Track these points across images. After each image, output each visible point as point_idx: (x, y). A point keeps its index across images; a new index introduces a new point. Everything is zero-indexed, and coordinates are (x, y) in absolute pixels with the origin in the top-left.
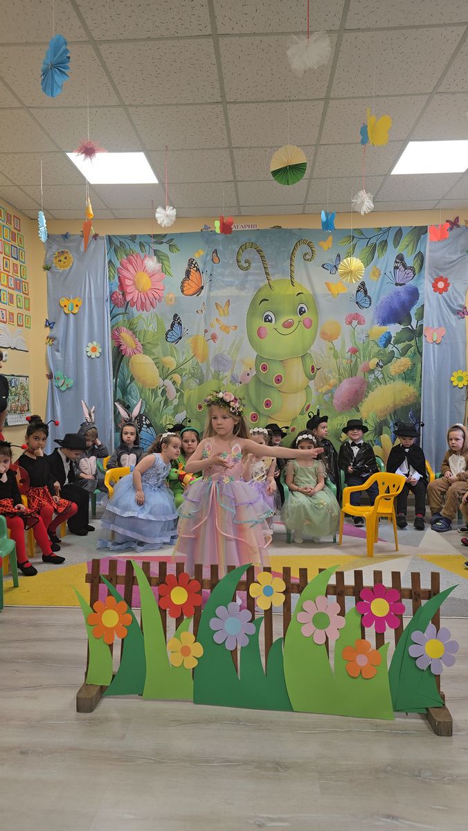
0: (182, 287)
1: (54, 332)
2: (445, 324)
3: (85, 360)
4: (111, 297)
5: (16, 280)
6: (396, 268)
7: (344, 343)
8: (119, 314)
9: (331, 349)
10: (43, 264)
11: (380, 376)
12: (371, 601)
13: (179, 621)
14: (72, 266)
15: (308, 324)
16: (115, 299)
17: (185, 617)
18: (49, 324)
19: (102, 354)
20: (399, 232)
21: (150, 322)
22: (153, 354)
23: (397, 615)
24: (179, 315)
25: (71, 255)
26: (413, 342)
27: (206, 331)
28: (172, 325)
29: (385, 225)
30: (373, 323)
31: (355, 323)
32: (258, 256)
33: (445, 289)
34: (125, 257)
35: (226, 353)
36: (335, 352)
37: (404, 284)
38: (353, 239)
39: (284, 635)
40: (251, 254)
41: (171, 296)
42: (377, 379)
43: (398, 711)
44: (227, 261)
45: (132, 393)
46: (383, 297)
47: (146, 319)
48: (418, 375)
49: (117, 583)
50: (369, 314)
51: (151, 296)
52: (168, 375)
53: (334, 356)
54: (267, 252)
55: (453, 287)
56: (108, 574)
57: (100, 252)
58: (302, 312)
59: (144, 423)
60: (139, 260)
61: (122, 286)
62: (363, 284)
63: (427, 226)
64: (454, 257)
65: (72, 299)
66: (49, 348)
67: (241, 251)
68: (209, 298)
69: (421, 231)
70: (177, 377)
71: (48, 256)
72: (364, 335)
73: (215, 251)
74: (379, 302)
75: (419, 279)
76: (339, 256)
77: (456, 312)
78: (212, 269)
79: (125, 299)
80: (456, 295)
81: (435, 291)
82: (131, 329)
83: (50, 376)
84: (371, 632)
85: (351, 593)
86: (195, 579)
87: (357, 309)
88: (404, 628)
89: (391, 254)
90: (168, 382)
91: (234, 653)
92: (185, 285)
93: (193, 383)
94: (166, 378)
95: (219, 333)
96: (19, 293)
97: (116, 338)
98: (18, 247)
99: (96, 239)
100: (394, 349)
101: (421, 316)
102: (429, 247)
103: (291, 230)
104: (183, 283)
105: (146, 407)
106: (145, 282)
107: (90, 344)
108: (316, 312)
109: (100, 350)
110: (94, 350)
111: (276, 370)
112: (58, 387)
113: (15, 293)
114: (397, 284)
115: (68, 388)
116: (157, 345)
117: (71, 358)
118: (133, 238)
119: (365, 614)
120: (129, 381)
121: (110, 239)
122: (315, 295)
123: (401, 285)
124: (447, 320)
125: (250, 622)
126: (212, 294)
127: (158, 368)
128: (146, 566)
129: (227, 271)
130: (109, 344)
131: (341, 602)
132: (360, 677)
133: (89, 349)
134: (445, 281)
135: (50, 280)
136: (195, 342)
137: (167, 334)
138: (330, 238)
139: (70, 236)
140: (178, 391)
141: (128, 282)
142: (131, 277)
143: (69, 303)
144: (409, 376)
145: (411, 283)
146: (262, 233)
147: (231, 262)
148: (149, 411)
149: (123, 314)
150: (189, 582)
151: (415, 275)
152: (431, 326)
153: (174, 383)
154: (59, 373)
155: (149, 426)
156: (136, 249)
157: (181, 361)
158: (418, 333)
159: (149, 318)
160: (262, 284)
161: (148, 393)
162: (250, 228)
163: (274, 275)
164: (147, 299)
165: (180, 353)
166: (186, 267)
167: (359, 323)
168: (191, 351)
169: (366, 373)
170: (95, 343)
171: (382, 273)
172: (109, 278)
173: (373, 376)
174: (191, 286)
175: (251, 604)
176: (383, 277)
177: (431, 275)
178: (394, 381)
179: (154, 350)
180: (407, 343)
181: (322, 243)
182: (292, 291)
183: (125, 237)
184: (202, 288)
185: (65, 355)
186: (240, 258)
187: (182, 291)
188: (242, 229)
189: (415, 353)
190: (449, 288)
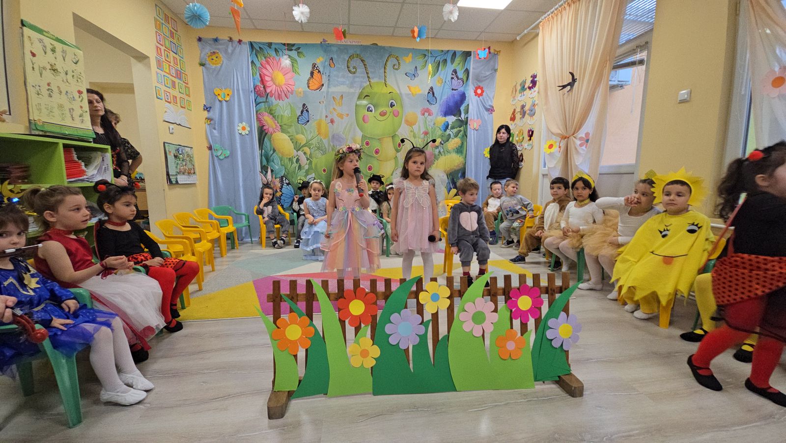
0: (308, 83)
1: (211, 115)
2: (481, 118)
3: (238, 137)
4: (255, 89)
5: (177, 70)
6: (452, 78)
7: (419, 128)
8: (261, 103)
9: (411, 131)
10: (198, 61)
11: (442, 151)
12: (518, 299)
13: (357, 329)
14: (222, 64)
15: (396, 114)
16: (258, 91)
17: (363, 325)
18: (207, 108)
19: (251, 131)
20: (454, 54)
21: (285, 109)
22: (289, 132)
23: (537, 308)
24: (307, 105)
25: (221, 55)
26: (462, 129)
27: (326, 117)
28: (302, 112)
29: (446, 48)
30: (437, 114)
31: (426, 114)
32: (362, 64)
33: (481, 95)
34: (264, 59)
35: (341, 133)
36: (414, 133)
37: (457, 89)
38: (425, 56)
39: (449, 332)
40: (356, 62)
41: (300, 90)
42: (440, 152)
43: (537, 381)
44: (340, 66)
45: (275, 161)
46: (445, 97)
47: (282, 108)
48: (465, 149)
49: (297, 301)
50: (436, 109)
51: (285, 89)
52: (300, 148)
53: (413, 136)
54: (368, 62)
55: (487, 93)
56: (289, 293)
57: (244, 54)
58: (392, 105)
59: (284, 182)
60: (275, 62)
61: (262, 81)
62: (432, 88)
63: (471, 52)
64: (488, 73)
65: (224, 90)
66: (208, 127)
67: (350, 60)
68: (328, 92)
69: (467, 54)
70: (306, 149)
71: (202, 55)
72: (432, 123)
73: (332, 59)
74: (442, 101)
75: (465, 87)
76: (416, 67)
77: (487, 110)
78: (330, 72)
79: (265, 91)
80: (488, 98)
81: (476, 95)
82: (271, 114)
83: (210, 148)
84: (517, 323)
85: (502, 294)
86: (371, 292)
87: (427, 105)
88: (542, 318)
89: (450, 68)
90: (300, 153)
91: (407, 351)
92: (310, 82)
93: (318, 154)
94: (299, 150)
95: (336, 119)
96: (179, 81)
97: (259, 120)
98: (177, 45)
99: (240, 44)
100: (451, 133)
101: (467, 112)
102: (472, 65)
103: (384, 47)
104: (308, 80)
105: (285, 171)
106: (280, 78)
107: (240, 124)
108: (402, 106)
109: (249, 129)
110: (244, 128)
111: (375, 145)
112: (217, 157)
113: (177, 81)
114: (453, 89)
115: (225, 157)
116: (291, 126)
117: (226, 134)
118: (270, 45)
119: (513, 310)
120: (272, 152)
121: (251, 45)
122: (401, 94)
123: (455, 90)
124: (482, 115)
125: (421, 324)
126: (330, 90)
127: (293, 142)
128: (325, 284)
129: (341, 74)
130: (255, 125)
131: (495, 302)
132: (510, 359)
133: (240, 128)
134: (482, 89)
135: (205, 74)
136: (319, 125)
137: (298, 118)
138: (410, 55)
139: (219, 40)
140: (308, 159)
141: (267, 78)
142: (269, 75)
143: (222, 93)
144: (460, 150)
145: (461, 89)
146: (364, 48)
147: (343, 67)
148: (288, 174)
149: (263, 102)
150: (366, 295)
151: (463, 83)
152: (473, 118)
153: (305, 153)
154: (217, 145)
155: (288, 184)
156: (273, 53)
157: (309, 138)
158: (464, 123)
159: (285, 105)
160: (365, 85)
161: (286, 161)
162: (356, 44)
163: (373, 78)
164: (283, 92)
165: (309, 132)
166: (310, 69)
167: (429, 115)
168: (316, 131)
169: (434, 149)
170: (244, 123)
171: (444, 81)
172: (253, 75)
173: (438, 150)
174: (315, 83)
175: (420, 309)
176: (444, 84)
177: (473, 84)
178: (450, 153)
179: (289, 130)
180: (458, 129)
181: (405, 58)
182: (385, 90)
183: (264, 44)
184: (323, 85)
185: (221, 133)
186: (349, 64)
187: (308, 87)
188: (350, 44)
189: (463, 136)
190: (484, 94)
